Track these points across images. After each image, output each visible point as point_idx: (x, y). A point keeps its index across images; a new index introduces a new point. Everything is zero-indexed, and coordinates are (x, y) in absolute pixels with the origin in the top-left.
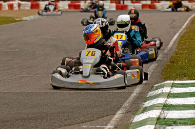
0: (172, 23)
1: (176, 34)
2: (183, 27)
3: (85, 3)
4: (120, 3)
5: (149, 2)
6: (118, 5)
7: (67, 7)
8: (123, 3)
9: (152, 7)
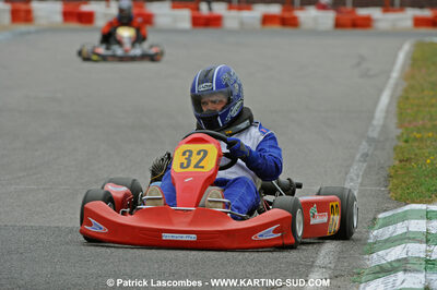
0: (359, 64)
1: (381, 91)
2: (395, 75)
3: (108, 6)
4: (198, 9)
5: (275, 9)
6: (196, 14)
7: (59, 18)
8: (210, 9)
9: (288, 22)
